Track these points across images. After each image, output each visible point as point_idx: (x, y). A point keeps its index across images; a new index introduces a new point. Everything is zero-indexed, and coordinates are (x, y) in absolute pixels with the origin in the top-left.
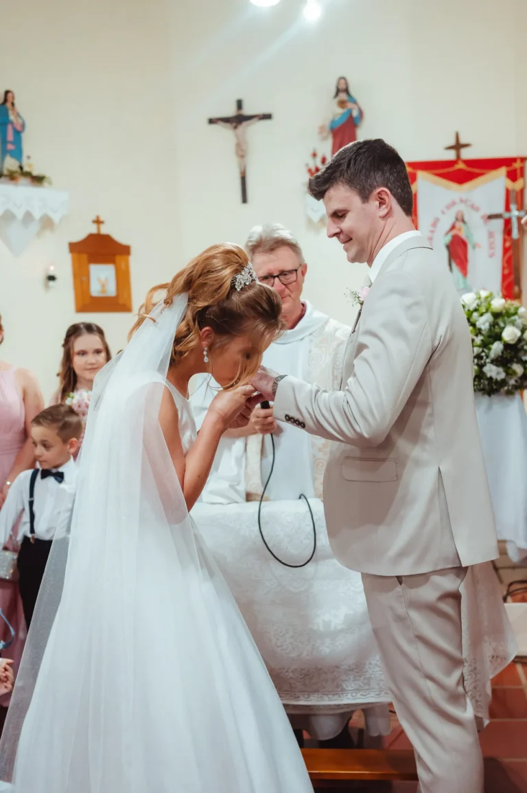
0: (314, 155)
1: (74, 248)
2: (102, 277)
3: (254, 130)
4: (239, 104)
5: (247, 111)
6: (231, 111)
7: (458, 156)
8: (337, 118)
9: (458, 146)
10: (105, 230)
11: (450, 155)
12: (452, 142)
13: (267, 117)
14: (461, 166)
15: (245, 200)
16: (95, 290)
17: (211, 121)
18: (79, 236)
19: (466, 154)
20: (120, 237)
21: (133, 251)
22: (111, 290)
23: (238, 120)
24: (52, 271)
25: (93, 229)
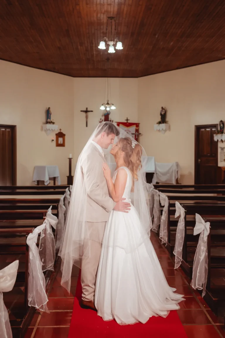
0: (101, 119)
1: (57, 135)
2: (61, 140)
3: (89, 114)
4: (87, 109)
5: (88, 110)
6: (85, 109)
7: (127, 122)
8: (106, 114)
9: (127, 120)
10: (62, 131)
11: (126, 122)
12: (126, 119)
13: (92, 111)
14: (128, 124)
15: (87, 126)
16: (59, 142)
17: (81, 111)
18: (57, 132)
19: (129, 122)
20: (64, 133)
21: (66, 135)
22: (62, 142)
23: (86, 111)
24: (53, 139)
25: (59, 131)
